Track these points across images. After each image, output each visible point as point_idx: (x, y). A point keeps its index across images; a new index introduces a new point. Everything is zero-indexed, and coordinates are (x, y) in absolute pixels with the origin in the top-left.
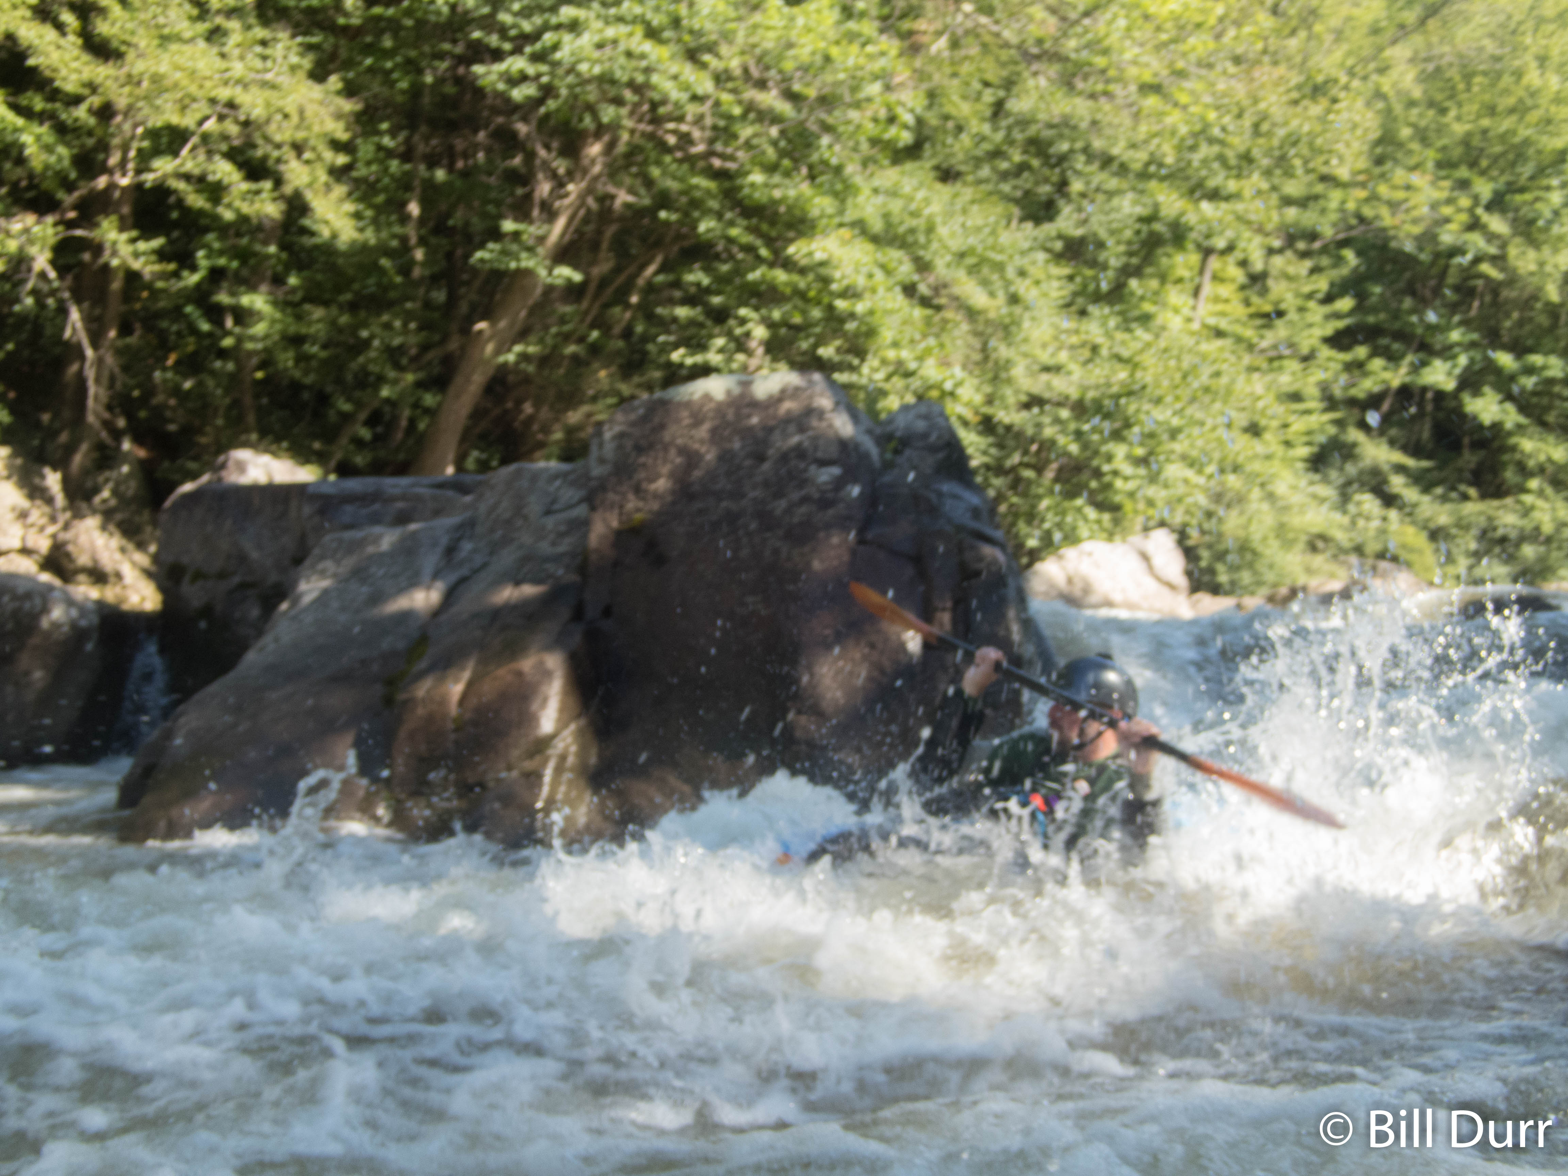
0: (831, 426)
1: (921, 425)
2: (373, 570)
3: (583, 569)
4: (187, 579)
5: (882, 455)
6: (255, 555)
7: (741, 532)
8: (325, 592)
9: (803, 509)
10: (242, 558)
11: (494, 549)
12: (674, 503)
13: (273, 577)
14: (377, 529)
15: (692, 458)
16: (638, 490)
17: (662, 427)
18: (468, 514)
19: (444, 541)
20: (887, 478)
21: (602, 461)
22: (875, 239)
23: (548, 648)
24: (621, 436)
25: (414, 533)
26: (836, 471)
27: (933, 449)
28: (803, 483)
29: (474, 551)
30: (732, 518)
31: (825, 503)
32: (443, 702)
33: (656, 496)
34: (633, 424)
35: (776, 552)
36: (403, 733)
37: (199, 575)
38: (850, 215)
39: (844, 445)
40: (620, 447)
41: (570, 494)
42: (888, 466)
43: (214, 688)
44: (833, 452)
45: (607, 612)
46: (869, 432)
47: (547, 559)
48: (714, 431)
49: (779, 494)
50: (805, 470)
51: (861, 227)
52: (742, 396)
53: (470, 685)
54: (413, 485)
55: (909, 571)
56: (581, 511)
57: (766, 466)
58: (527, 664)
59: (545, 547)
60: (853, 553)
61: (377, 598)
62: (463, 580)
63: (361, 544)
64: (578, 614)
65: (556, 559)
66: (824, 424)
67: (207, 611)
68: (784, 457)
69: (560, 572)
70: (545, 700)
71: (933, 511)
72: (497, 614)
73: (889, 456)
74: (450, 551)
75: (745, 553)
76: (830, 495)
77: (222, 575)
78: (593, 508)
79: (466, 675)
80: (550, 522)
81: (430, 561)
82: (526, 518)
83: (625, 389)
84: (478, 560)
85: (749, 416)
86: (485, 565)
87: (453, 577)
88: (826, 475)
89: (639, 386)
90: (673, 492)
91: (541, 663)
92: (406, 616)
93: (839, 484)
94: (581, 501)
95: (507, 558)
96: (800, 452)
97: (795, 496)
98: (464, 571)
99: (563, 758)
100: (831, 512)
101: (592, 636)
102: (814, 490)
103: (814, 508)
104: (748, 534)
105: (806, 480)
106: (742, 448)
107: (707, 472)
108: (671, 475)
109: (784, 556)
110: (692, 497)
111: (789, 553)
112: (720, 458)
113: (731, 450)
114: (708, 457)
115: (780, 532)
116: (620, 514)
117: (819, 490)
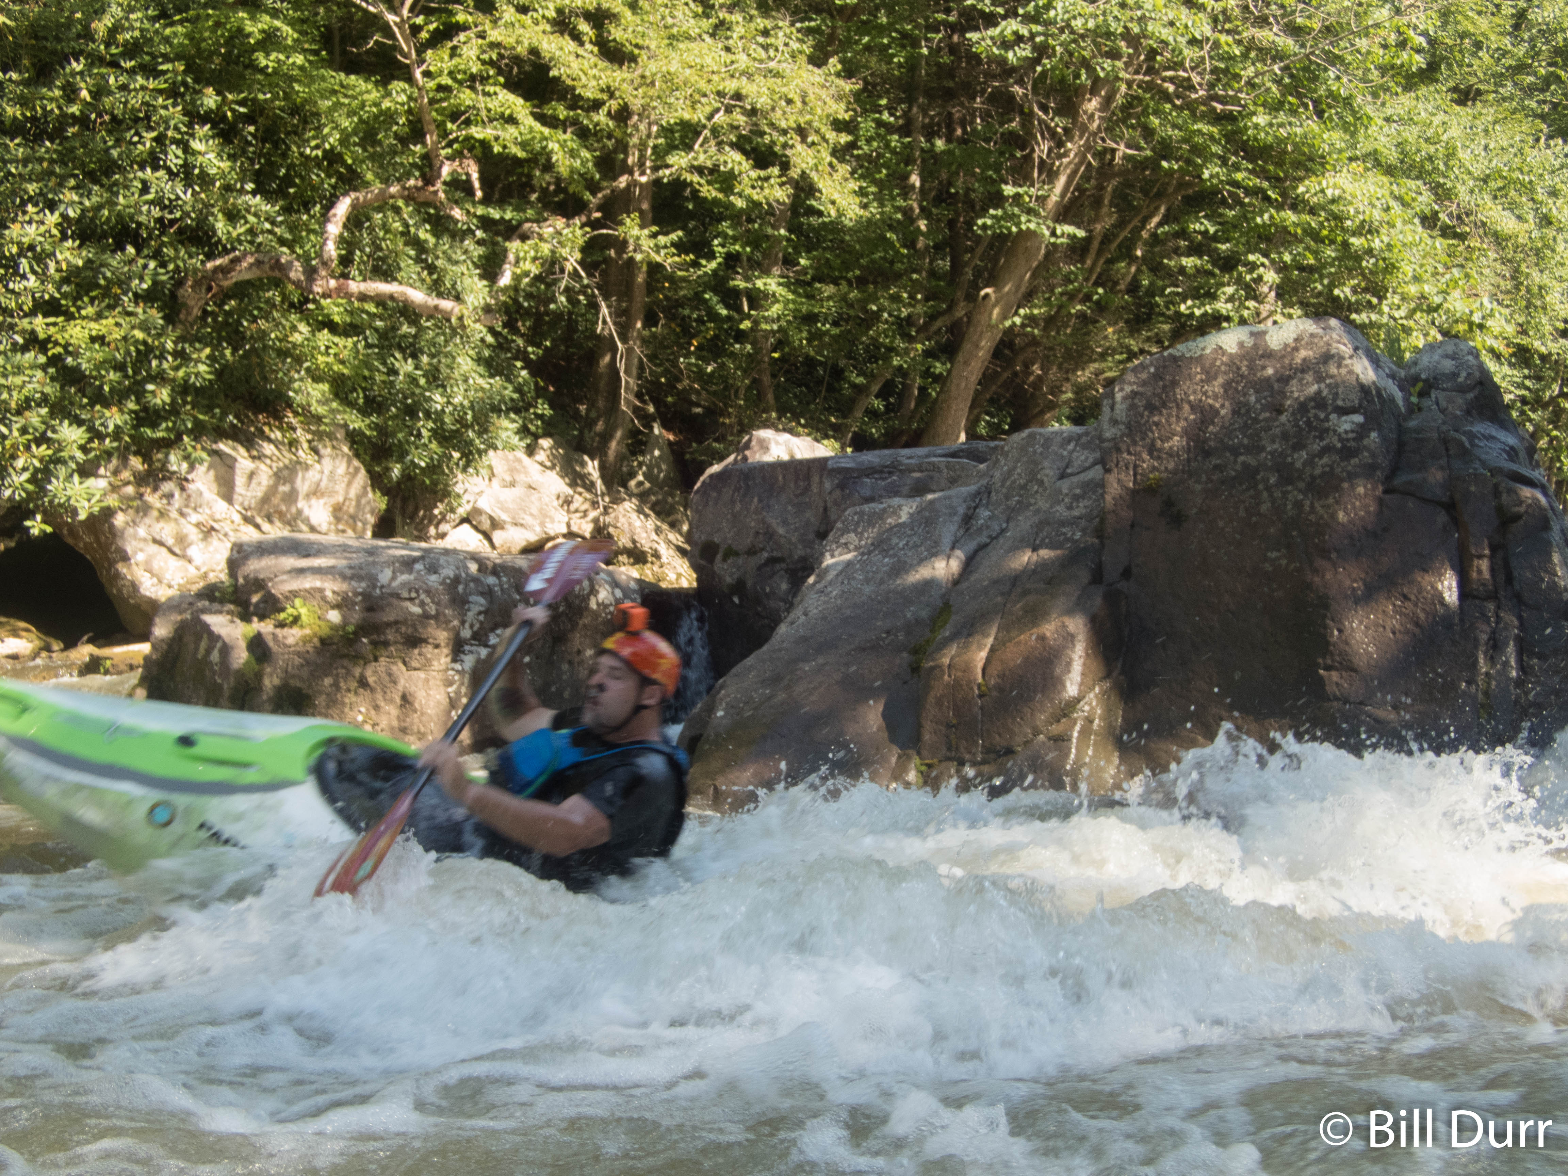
0: (1351, 372)
1: (1448, 365)
2: (895, 541)
3: (1099, 532)
4: (719, 557)
5: (1406, 400)
6: (781, 531)
7: (1261, 487)
8: (849, 564)
9: (1325, 460)
10: (770, 535)
11: (1011, 515)
12: (1188, 460)
13: (800, 552)
14: (896, 501)
15: (1206, 415)
16: (1152, 449)
17: (1174, 383)
18: (984, 482)
19: (961, 510)
20: (1412, 424)
21: (1114, 422)
22: (1389, 171)
23: (1070, 612)
24: (1134, 394)
25: (932, 502)
26: (1359, 418)
27: (1462, 390)
28: (1323, 433)
29: (990, 518)
30: (1250, 474)
31: (1347, 453)
32: (968, 668)
33: (1170, 454)
34: (1144, 383)
35: (1298, 505)
36: (931, 699)
37: (730, 553)
38: (1364, 147)
39: (1364, 389)
40: (1132, 407)
41: (1083, 457)
42: (1413, 410)
43: (749, 661)
44: (1355, 399)
45: (1127, 573)
46: (1392, 376)
47: (1063, 523)
48: (1227, 386)
49: (1298, 446)
50: (1327, 419)
51: (1374, 160)
52: (1255, 346)
53: (992, 650)
54: (928, 456)
55: (1442, 518)
56: (1096, 473)
57: (1283, 418)
58: (1049, 629)
59: (1061, 511)
60: (1380, 502)
61: (900, 568)
62: (982, 547)
63: (881, 516)
64: (1097, 577)
65: (1073, 522)
66: (1343, 371)
67: (739, 587)
68: (1303, 407)
69: (1078, 535)
70: (1069, 664)
71: (1465, 454)
72: (1016, 579)
73: (1414, 399)
74: (968, 519)
75: (1265, 508)
76: (1353, 444)
77: (752, 552)
78: (1108, 471)
79: (990, 641)
80: (1065, 486)
81: (948, 530)
82: (1041, 483)
83: (1133, 344)
84: (996, 527)
85: (1264, 368)
86: (1003, 531)
87: (972, 545)
88: (1347, 424)
89: (1148, 339)
90: (1189, 450)
91: (1064, 626)
92: (928, 584)
93: (1361, 431)
94: (1094, 464)
95: (1024, 523)
96: (1318, 401)
97: (1316, 447)
98: (984, 539)
99: (1090, 721)
100: (1355, 461)
101: (1112, 598)
102: (1335, 440)
103: (1337, 458)
104: (1268, 488)
105: (1327, 430)
106: (1258, 401)
107: (1223, 427)
108: (1186, 432)
109: (1307, 508)
110: (1207, 454)
111: (1312, 506)
112: (1235, 412)
113: (1247, 404)
114: (1223, 412)
115: (1302, 485)
116: (1135, 475)
117: (1341, 440)
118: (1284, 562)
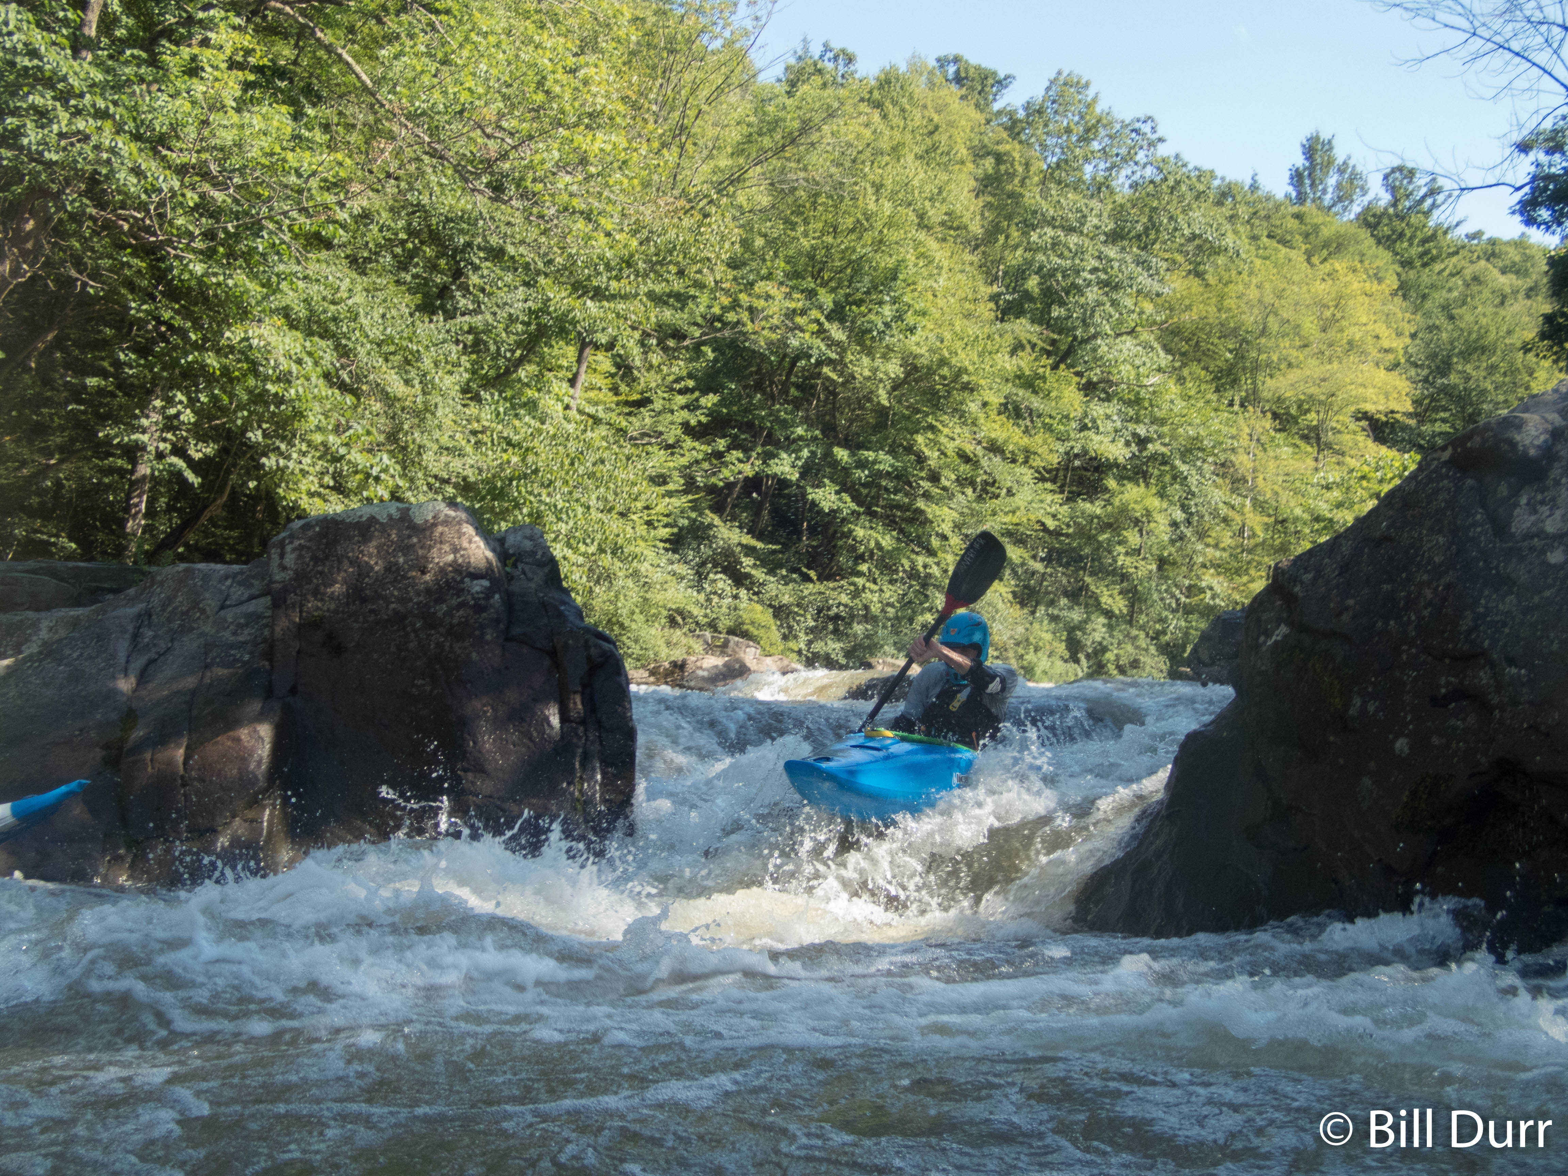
2: (64, 652)
3: (268, 656)
7: (409, 629)
8: (16, 669)
9: (461, 612)
11: (175, 636)
12: (348, 604)
15: (363, 570)
16: (316, 593)
21: (283, 568)
23: (262, 719)
24: (301, 547)
26: (486, 583)
28: (460, 592)
30: (399, 618)
31: (479, 608)
32: (171, 762)
33: (332, 598)
34: (310, 540)
35: (440, 645)
36: (136, 786)
39: (489, 562)
40: (300, 557)
41: (241, 592)
44: (482, 568)
45: (293, 691)
47: (231, 646)
48: (379, 548)
49: (440, 600)
50: (462, 582)
52: (400, 519)
53: (188, 751)
55: (547, 662)
57: (427, 577)
58: (244, 734)
59: (227, 636)
60: (503, 647)
61: (79, 676)
62: (152, 662)
64: (271, 693)
65: (241, 645)
66: (472, 546)
68: (443, 570)
69: (247, 657)
72: (193, 694)
73: (508, 569)
75: (412, 645)
76: (482, 602)
78: (277, 607)
79: (183, 747)
80: (229, 615)
82: (203, 611)
84: (163, 645)
85: (410, 537)
86: (169, 650)
88: (480, 587)
90: (348, 596)
91: (255, 731)
92: (112, 691)
93: (488, 593)
95: (190, 644)
96: (455, 567)
97: (454, 602)
99: (274, 807)
100: (484, 615)
101: (288, 711)
102: (469, 597)
103: (470, 612)
104: (415, 631)
105: (463, 590)
106: (405, 562)
107: (377, 580)
108: (345, 581)
109: (447, 648)
110: (364, 600)
111: (451, 647)
112: (388, 569)
113: (396, 563)
114: (377, 568)
115: (442, 630)
116: (301, 612)
117: (474, 598)
118: (428, 688)
